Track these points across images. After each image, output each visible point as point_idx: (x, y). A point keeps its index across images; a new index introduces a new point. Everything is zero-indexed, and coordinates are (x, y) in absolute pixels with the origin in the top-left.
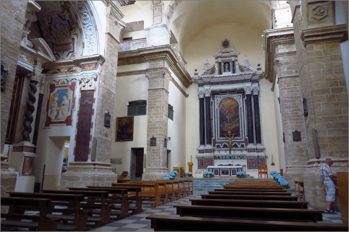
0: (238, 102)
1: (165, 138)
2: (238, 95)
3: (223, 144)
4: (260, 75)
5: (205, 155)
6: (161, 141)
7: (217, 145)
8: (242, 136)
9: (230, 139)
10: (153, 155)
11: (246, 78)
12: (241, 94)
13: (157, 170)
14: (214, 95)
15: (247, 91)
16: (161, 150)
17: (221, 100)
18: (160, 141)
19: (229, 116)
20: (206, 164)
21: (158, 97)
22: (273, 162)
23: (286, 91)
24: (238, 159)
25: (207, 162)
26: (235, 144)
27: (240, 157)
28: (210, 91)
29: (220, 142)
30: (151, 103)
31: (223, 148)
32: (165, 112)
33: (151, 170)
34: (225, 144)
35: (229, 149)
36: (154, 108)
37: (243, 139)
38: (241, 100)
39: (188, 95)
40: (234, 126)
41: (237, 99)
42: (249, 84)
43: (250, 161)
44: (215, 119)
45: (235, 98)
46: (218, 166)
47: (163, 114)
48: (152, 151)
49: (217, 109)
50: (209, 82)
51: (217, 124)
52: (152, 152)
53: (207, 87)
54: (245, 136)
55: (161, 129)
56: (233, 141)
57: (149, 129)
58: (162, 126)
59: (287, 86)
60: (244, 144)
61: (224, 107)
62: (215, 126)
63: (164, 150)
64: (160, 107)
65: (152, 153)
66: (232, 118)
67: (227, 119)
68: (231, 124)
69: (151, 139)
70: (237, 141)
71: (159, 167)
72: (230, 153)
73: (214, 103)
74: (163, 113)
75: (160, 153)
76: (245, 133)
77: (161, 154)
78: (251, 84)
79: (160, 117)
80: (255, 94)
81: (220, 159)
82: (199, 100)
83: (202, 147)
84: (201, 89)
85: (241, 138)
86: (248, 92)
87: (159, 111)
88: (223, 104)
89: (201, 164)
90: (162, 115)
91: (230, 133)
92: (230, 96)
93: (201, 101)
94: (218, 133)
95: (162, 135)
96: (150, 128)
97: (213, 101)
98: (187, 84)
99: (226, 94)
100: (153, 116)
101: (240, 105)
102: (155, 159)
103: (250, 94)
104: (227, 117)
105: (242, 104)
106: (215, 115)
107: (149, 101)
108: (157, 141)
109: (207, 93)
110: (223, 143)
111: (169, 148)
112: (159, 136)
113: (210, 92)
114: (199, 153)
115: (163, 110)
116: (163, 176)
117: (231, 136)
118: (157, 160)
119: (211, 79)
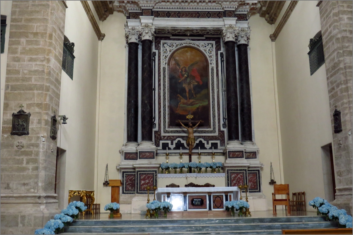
0: (208, 57)
1: (53, 115)
2: (207, 42)
3: (175, 142)
4: (252, 6)
5: (139, 164)
6: (43, 122)
7: (163, 144)
8: (214, 125)
9: (190, 130)
10: (18, 160)
11: (225, 9)
12: (214, 42)
13: (29, 200)
14: (158, 39)
15: (229, 35)
16: (41, 146)
17: (172, 51)
18: (39, 122)
19: (189, 84)
20: (140, 183)
21: (37, 9)
22: (273, 179)
23: (345, 17)
24: (206, 171)
25: (144, 179)
26: (201, 141)
27: (211, 167)
28: (153, 27)
29: (169, 138)
30: (19, 24)
31: (174, 149)
32: (55, 49)
33: (11, 200)
34: (179, 141)
35: (187, 151)
36: (27, 37)
37: (215, 132)
38: (214, 53)
39: (104, 36)
40: (197, 106)
41: (205, 51)
42: (231, 21)
43: (233, 176)
44: (159, 89)
45: (202, 49)
46: (167, 186)
47: (51, 54)
48: (16, 148)
49: (164, 68)
50: (151, 9)
51: (164, 99)
52: (17, 151)
53: (146, 20)
54: (219, 126)
55: (44, 92)
56: (195, 134)
57: (9, 91)
58: (48, 85)
59: (348, 7)
60: (218, 142)
61: (178, 65)
62: (159, 104)
63: (49, 146)
64: (43, 35)
65: (15, 155)
66: (195, 87)
67: (184, 90)
68: (191, 101)
69: (14, 115)
70: (205, 136)
71: (34, 192)
72: (190, 161)
73: (159, 57)
74: (50, 52)
75: (37, 154)
76: (219, 119)
77: (41, 157)
78: (236, 22)
79: (42, 61)
80: (242, 42)
81: (169, 172)
82: (127, 48)
83: (132, 148)
84: (132, 23)
85: (212, 129)
86: (229, 37)
87: (39, 45)
88: (177, 58)
89: (129, 184)
90: (48, 55)
91: (192, 119)
92: (191, 45)
93: (132, 48)
94: (164, 118)
95: (47, 107)
96: (14, 88)
97: (157, 51)
98: (103, 12)
99: (184, 39)
100: (23, 56)
101: (211, 64)
102: (24, 169)
103: (234, 40)
104: (185, 86)
105: (214, 62)
106: (159, 80)
107: (14, 17)
108: (32, 123)
109: (147, 31)
110: (175, 140)
111: (62, 143)
112: (37, 110)
113: (154, 30)
114: (125, 159)
115: (51, 44)
116: (45, 215)
117: (194, 125)
118: (30, 172)
119: (155, 5)
